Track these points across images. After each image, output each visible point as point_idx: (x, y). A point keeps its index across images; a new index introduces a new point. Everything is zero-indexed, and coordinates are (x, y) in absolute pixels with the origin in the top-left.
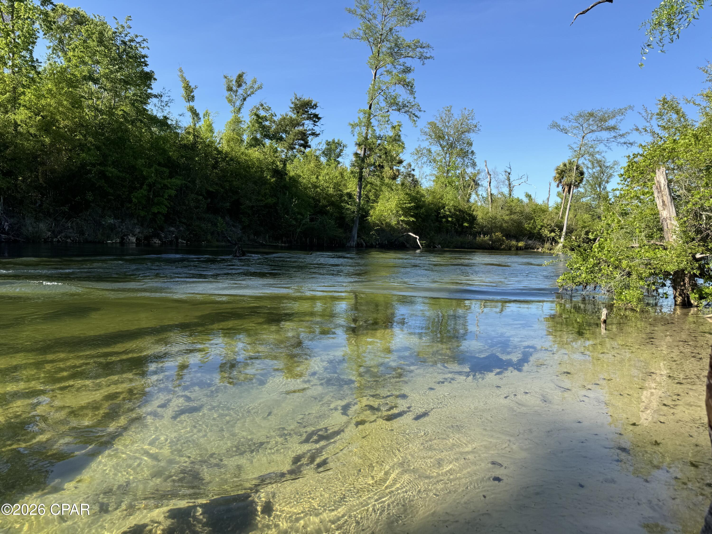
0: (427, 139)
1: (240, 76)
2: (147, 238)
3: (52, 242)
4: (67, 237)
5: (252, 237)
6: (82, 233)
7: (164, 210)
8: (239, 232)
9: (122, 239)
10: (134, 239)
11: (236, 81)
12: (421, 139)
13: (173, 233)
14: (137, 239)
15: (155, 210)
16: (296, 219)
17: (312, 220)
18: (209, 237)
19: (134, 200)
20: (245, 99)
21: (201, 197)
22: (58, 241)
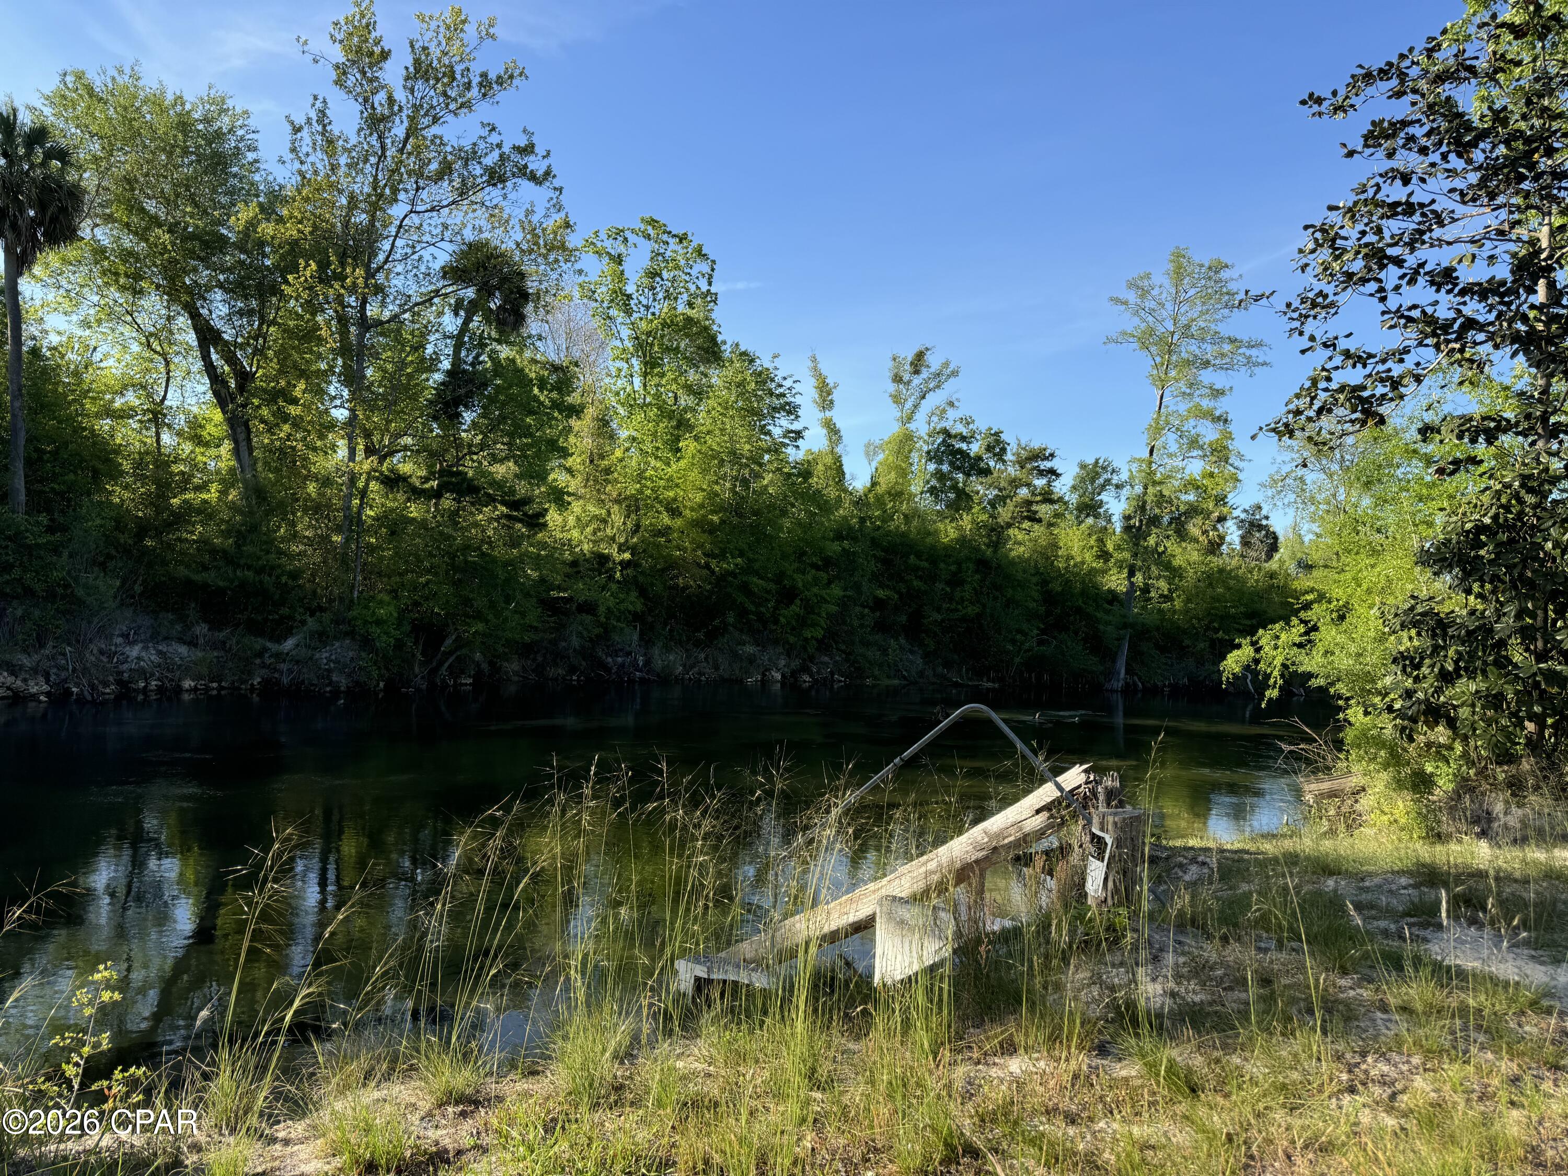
1: (919, 355)
2: (794, 673)
3: (683, 679)
4: (701, 674)
5: (940, 669)
6: (717, 668)
7: (819, 633)
8: (920, 661)
9: (764, 675)
10: (778, 676)
11: (912, 364)
13: (826, 664)
14: (783, 676)
15: (808, 634)
16: (1013, 642)
17: (1041, 643)
18: (877, 673)
19: (783, 620)
20: (923, 397)
21: (866, 610)
22: (690, 679)
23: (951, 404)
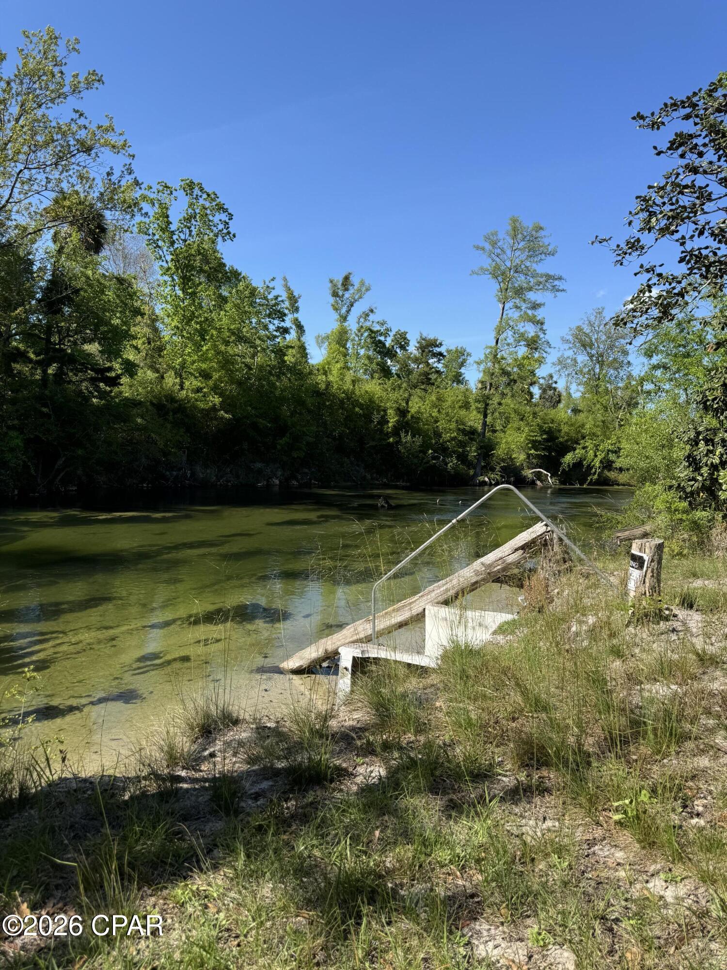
0: (570, 348)
1: (347, 278)
2: (287, 480)
3: (216, 485)
4: (228, 481)
6: (238, 477)
7: (302, 454)
11: (343, 284)
12: (562, 349)
13: (307, 474)
14: (280, 481)
16: (418, 458)
17: (433, 458)
19: (279, 447)
20: (352, 305)
22: (221, 485)
23: (372, 311)
